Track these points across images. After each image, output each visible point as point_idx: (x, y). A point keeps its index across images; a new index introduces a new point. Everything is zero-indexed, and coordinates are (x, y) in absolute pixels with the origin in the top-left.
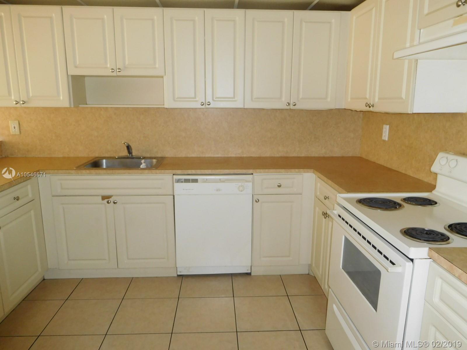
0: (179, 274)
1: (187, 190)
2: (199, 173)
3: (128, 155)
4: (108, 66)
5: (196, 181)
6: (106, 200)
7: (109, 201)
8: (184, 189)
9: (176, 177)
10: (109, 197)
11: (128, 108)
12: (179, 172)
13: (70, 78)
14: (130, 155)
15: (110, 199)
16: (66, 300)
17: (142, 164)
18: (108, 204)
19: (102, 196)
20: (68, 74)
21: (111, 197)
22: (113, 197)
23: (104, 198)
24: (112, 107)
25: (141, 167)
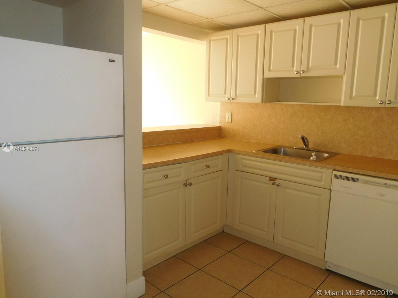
0: (327, 268)
1: (345, 187)
2: (360, 173)
3: (304, 147)
4: (295, 69)
5: (356, 180)
6: (272, 182)
7: (274, 183)
8: (342, 186)
9: (335, 173)
10: (275, 179)
11: (311, 105)
12: (340, 168)
13: (265, 80)
14: (307, 147)
15: (275, 181)
16: (229, 252)
17: (312, 156)
18: (273, 185)
19: (269, 177)
20: (264, 77)
21: (276, 179)
22: (278, 180)
23: (271, 179)
24: (297, 104)
25: (311, 159)
